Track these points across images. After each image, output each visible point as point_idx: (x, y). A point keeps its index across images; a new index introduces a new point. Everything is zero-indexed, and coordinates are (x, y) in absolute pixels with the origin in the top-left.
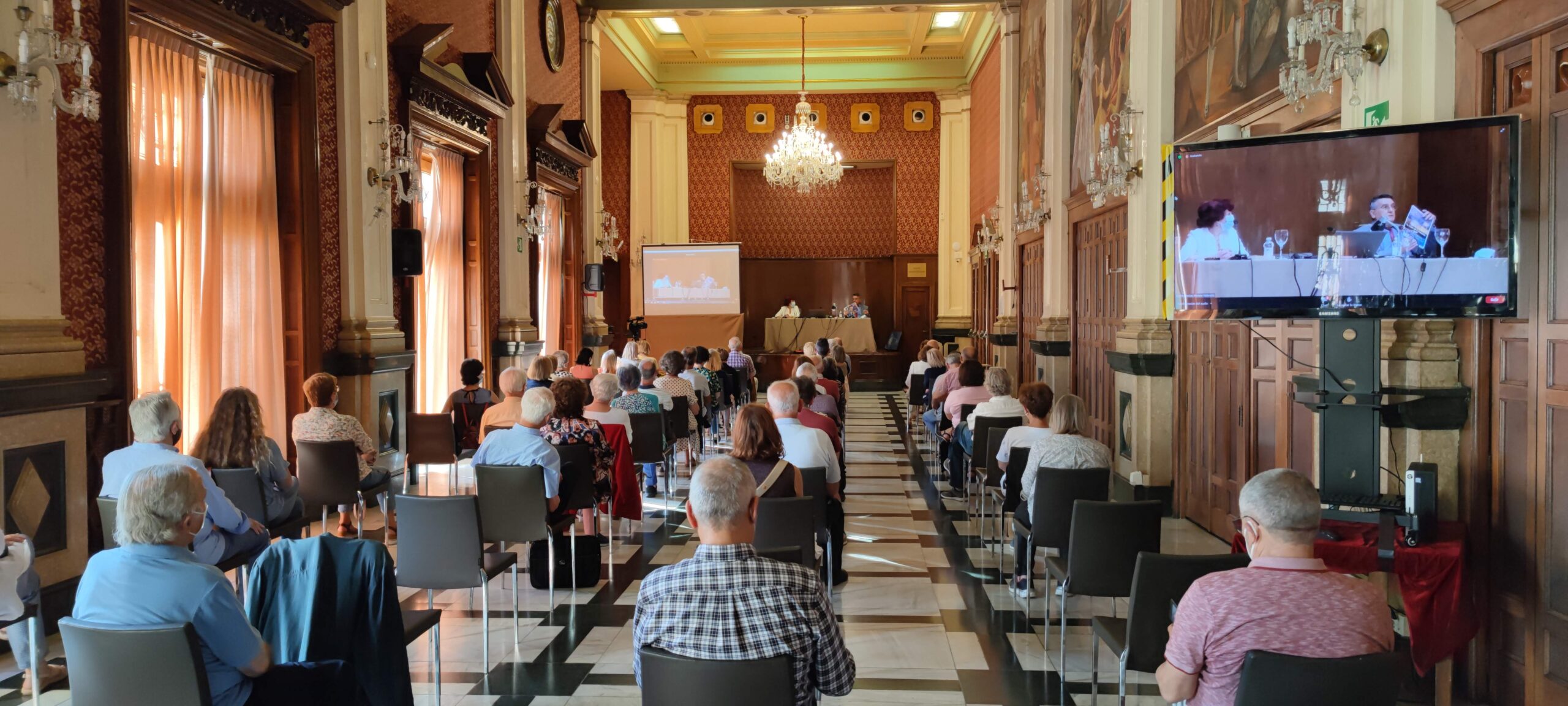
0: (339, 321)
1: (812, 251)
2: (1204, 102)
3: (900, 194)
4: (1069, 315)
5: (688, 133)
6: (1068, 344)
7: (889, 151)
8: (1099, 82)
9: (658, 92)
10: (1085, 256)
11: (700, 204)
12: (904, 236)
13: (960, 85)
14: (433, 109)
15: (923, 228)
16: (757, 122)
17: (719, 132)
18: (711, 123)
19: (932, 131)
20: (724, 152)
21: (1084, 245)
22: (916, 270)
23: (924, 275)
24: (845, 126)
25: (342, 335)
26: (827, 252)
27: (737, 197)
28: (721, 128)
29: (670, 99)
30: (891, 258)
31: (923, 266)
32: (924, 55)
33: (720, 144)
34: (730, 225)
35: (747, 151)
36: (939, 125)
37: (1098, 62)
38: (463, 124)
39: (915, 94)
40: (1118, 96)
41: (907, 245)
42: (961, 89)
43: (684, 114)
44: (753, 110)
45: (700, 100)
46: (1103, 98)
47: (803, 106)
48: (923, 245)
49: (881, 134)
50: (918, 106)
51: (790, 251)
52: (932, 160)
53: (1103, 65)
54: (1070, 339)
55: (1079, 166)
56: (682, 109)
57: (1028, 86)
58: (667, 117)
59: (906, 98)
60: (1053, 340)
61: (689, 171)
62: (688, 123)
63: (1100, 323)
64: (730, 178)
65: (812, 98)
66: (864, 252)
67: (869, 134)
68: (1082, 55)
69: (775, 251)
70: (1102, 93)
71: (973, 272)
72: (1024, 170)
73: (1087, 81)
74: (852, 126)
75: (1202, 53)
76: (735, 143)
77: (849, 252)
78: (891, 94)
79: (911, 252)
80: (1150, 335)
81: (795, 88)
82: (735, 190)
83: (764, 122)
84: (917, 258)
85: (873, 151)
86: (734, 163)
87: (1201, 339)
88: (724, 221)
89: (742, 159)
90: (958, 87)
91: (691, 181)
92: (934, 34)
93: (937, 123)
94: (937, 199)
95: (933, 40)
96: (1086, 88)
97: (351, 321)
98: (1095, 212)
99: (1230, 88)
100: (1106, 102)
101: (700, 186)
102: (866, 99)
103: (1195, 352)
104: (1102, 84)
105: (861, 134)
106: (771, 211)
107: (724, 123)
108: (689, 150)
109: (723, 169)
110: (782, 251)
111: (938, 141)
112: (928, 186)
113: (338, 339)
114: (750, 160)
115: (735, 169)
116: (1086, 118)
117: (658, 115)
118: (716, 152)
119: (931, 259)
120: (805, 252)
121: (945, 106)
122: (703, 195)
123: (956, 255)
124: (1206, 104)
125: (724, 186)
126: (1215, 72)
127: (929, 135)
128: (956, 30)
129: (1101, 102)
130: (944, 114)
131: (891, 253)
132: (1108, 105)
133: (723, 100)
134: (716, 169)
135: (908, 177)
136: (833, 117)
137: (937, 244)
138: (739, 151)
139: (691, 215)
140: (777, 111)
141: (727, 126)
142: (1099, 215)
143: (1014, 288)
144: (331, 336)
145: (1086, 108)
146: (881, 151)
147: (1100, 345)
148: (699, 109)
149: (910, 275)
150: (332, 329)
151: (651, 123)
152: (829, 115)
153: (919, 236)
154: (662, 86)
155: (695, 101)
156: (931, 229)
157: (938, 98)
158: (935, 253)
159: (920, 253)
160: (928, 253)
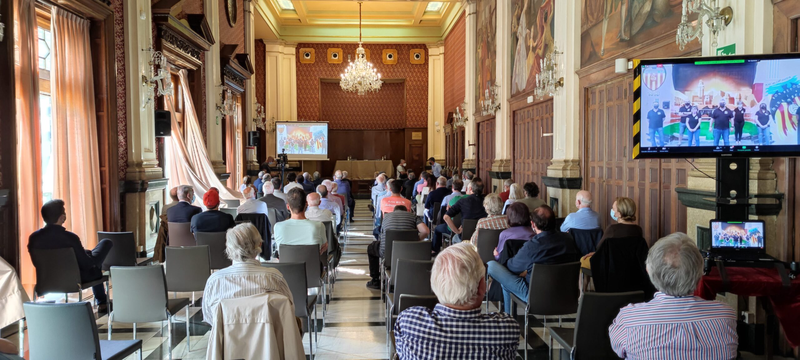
0: (126, 162)
1: (362, 126)
2: (600, 47)
3: (408, 97)
4: (511, 158)
5: (296, 63)
6: (510, 173)
7: (402, 74)
8: (530, 38)
9: (280, 41)
10: (520, 128)
11: (303, 100)
12: (410, 119)
13: (439, 41)
14: (173, 44)
15: (420, 114)
16: (333, 58)
17: (313, 63)
18: (309, 58)
19: (424, 64)
20: (316, 73)
21: (519, 122)
22: (416, 136)
23: (421, 138)
24: (379, 61)
25: (128, 170)
26: (369, 126)
27: (322, 97)
28: (314, 61)
29: (286, 44)
30: (404, 130)
31: (420, 134)
32: (420, 25)
33: (313, 69)
34: (319, 112)
35: (328, 73)
36: (428, 61)
37: (529, 27)
38: (188, 53)
39: (415, 45)
40: (543, 45)
41: (412, 123)
42: (439, 43)
43: (294, 53)
44: (331, 51)
45: (302, 46)
46: (533, 47)
47: (360, 50)
48: (420, 123)
49: (398, 65)
50: (417, 51)
51: (350, 126)
52: (424, 79)
53: (532, 30)
54: (511, 170)
55: (517, 81)
56: (293, 50)
57: (482, 41)
58: (285, 54)
59: (411, 47)
60: (502, 171)
61: (297, 83)
62: (296, 57)
63: (530, 162)
64: (319, 86)
65: (364, 45)
66: (389, 126)
67: (392, 65)
68: (518, 24)
69: (342, 126)
70: (531, 43)
71: (446, 137)
72: (480, 84)
73: (522, 38)
74: (383, 61)
75: (599, 22)
76: (322, 68)
77: (381, 126)
78: (403, 44)
79: (414, 127)
80: (569, 168)
81: (357, 40)
82: (322, 93)
83: (337, 58)
84: (417, 130)
85: (394, 74)
86: (321, 79)
87: (597, 171)
88: (316, 109)
89: (326, 77)
90: (438, 42)
91: (298, 88)
92: (427, 14)
93: (427, 60)
94: (427, 99)
95: (427, 17)
96: (521, 41)
97: (133, 162)
98: (528, 105)
99: (619, 39)
100: (534, 49)
101: (303, 91)
102: (390, 47)
103: (593, 176)
104: (531, 40)
105: (388, 65)
106: (340, 105)
107: (316, 58)
108: (297, 72)
109: (316, 82)
110: (346, 126)
111: (427, 70)
112: (422, 92)
113: (126, 172)
114: (330, 77)
115: (321, 82)
116: (521, 57)
117: (281, 53)
118: (312, 73)
119: (424, 130)
120: (358, 126)
121: (431, 51)
122: (305, 96)
123: (437, 128)
124: (602, 49)
125: (316, 91)
126: (608, 31)
127: (422, 66)
128: (438, 12)
129: (531, 49)
130: (431, 56)
131: (403, 127)
132: (536, 50)
133: (315, 46)
134: (311, 82)
135: (412, 88)
136: (373, 56)
137: (427, 123)
138: (324, 73)
139: (298, 106)
140: (344, 52)
141: (317, 60)
142: (530, 106)
143: (474, 145)
144: (123, 170)
145: (521, 52)
146: (398, 74)
147: (530, 173)
148: (302, 50)
149: (413, 138)
150: (123, 167)
151: (277, 57)
152: (371, 55)
153: (418, 118)
154: (283, 38)
155: (300, 46)
156: (424, 115)
157: (427, 47)
158: (426, 127)
159: (418, 127)
160: (423, 127)
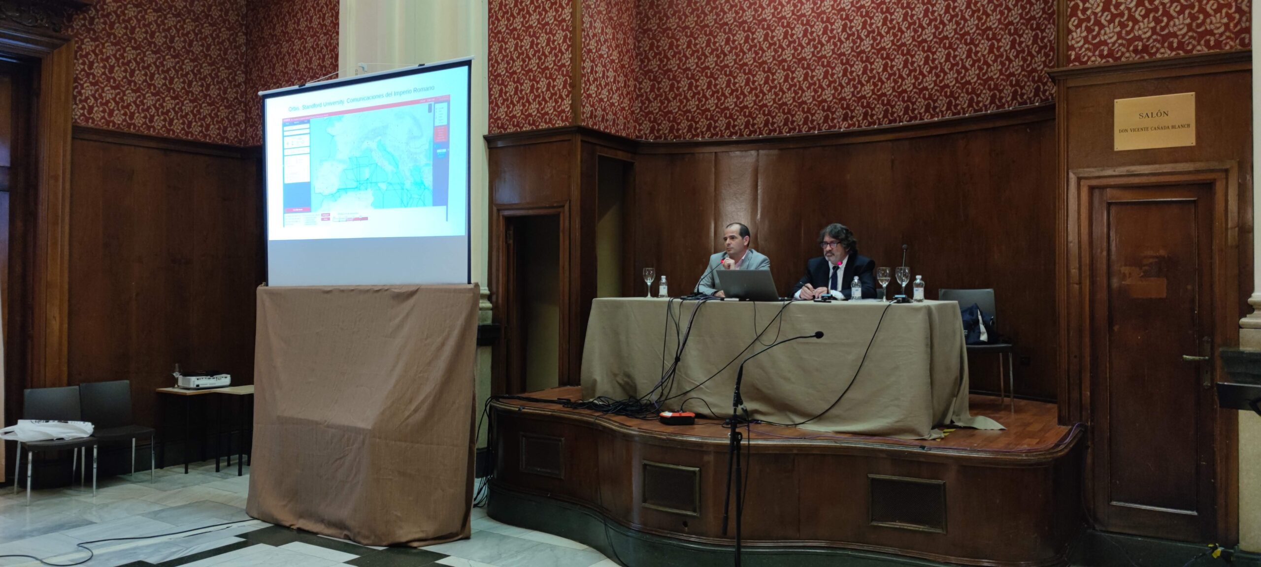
22: (1150, 122)
23: (1188, 139)
31: (1183, 105)
41: (1110, 34)
79: (1130, 56)
84: (1153, 76)
119: (1220, 69)
149: (1122, 143)
158: (1239, 47)
159: (1168, 54)
160: (1206, 50)
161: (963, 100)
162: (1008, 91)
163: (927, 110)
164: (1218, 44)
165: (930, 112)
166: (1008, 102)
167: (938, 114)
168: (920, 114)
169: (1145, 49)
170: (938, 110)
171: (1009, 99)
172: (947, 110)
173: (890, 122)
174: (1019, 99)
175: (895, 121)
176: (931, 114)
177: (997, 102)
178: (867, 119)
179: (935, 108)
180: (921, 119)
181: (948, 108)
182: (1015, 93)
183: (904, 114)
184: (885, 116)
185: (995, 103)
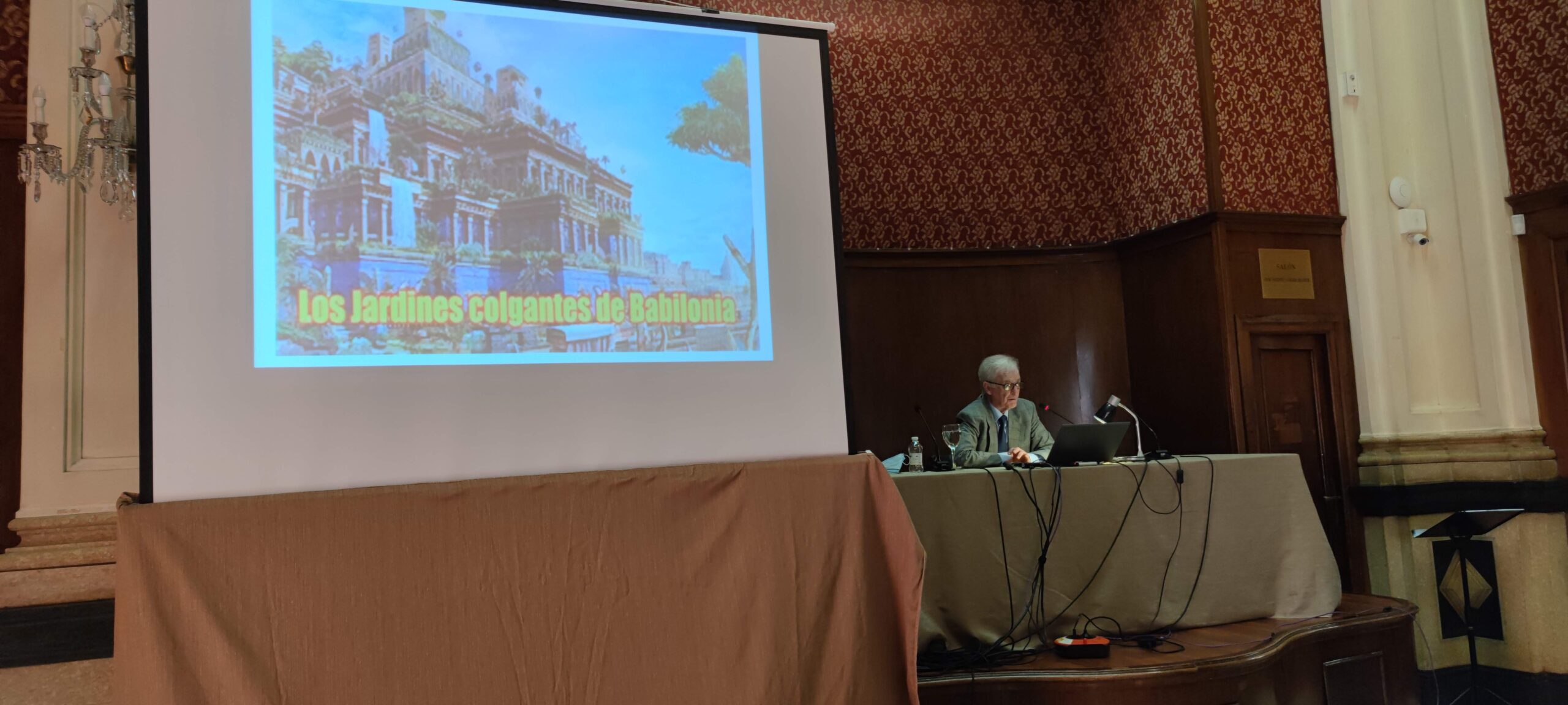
15: (1290, 126)
22: (1284, 275)
23: (1304, 292)
31: (1301, 260)
41: (1249, 182)
48: (1296, 184)
77: (956, 230)
79: (1265, 209)
84: (1283, 232)
119: (1322, 234)
137: (1334, 184)
149: (1267, 292)
153: (1282, 154)
156: (1310, 129)
158: (1330, 215)
159: (1290, 211)
160: (1312, 213)
161: (980, 231)
162: (1033, 227)
163: (937, 237)
164: (1318, 207)
165: (939, 239)
166: (1032, 239)
167: (949, 242)
168: (929, 240)
169: (1275, 204)
170: (949, 238)
171: (1033, 235)
172: (960, 239)
173: (892, 245)
174: (1045, 237)
175: (897, 244)
176: (941, 242)
177: (1020, 238)
178: (864, 238)
179: (946, 235)
180: (930, 246)
181: (962, 238)
182: (1041, 229)
183: (910, 238)
184: (887, 237)
185: (1016, 238)
